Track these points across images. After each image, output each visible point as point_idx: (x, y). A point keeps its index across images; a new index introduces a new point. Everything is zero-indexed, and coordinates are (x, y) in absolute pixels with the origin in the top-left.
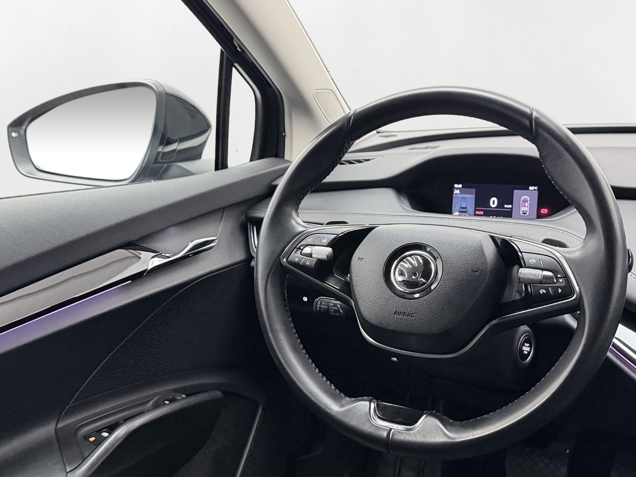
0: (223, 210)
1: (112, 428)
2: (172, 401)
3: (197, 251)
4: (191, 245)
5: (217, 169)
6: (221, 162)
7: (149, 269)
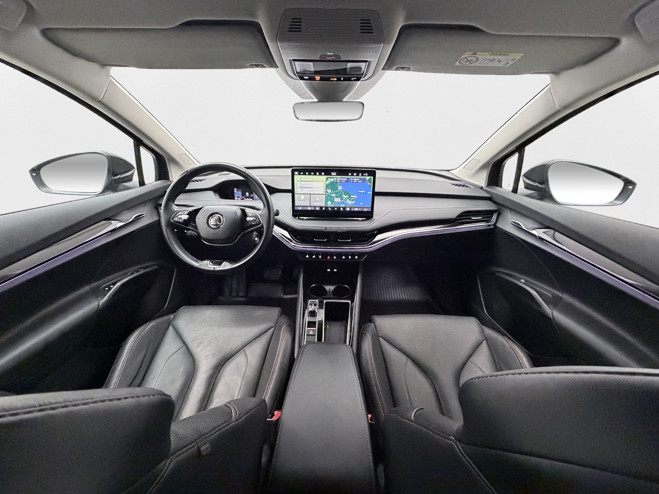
0: (146, 202)
1: (114, 284)
2: (137, 272)
3: (138, 218)
4: (134, 216)
5: (140, 186)
6: (142, 183)
7: (118, 227)
